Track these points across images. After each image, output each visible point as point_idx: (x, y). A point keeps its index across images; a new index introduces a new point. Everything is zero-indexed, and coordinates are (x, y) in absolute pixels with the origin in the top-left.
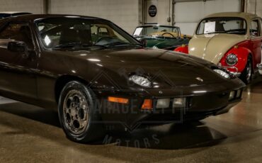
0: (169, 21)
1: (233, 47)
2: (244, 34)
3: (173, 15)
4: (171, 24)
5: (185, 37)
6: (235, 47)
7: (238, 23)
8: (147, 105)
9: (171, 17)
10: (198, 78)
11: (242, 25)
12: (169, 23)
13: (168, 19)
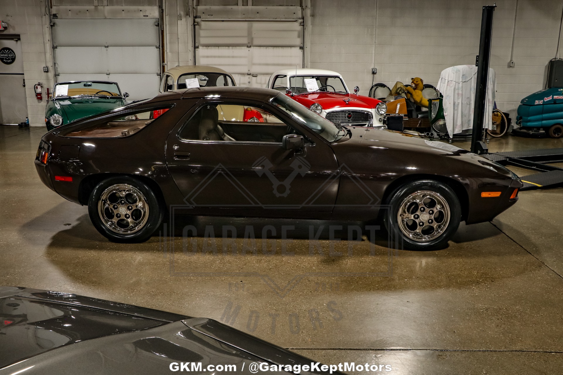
3: (54, 64)
9: (50, 65)
12: (46, 73)
13: (45, 69)
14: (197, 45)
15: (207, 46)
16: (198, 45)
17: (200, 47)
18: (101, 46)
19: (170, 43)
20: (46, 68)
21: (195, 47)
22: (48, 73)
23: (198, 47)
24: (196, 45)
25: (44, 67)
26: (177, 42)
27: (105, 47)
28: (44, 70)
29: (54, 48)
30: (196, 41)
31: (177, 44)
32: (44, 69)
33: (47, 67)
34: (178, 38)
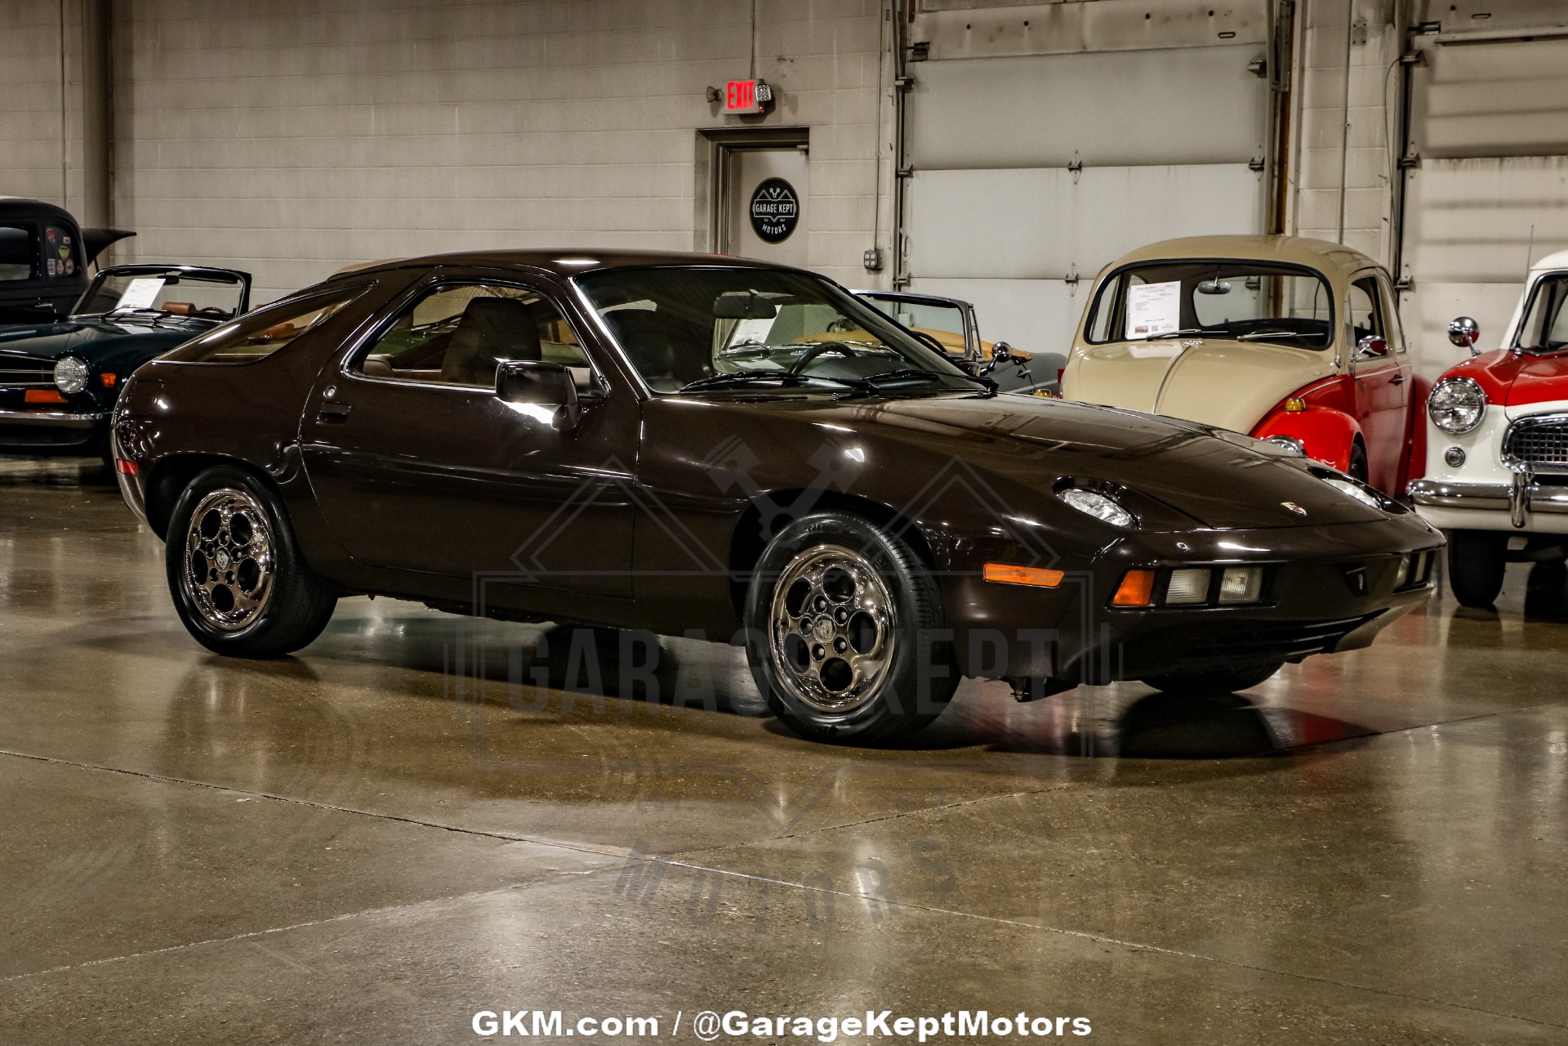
0: (877, 269)
1: (1281, 406)
2: (1321, 343)
3: (899, 240)
4: (885, 283)
5: (1003, 354)
6: (1293, 405)
7: (1251, 286)
8: (1131, 592)
9: (887, 244)
10: (1287, 505)
11: (1275, 297)
12: (872, 276)
13: (870, 260)
14: (1412, 151)
15: (1456, 155)
16: (1415, 155)
17: (1427, 163)
18: (1057, 166)
19: (1314, 147)
20: (873, 256)
21: (1405, 164)
22: (880, 276)
23: (1415, 163)
24: (1409, 154)
25: (866, 253)
26: (1340, 144)
27: (1071, 169)
28: (867, 263)
29: (902, 175)
30: (1412, 136)
31: (1340, 149)
32: (865, 260)
33: (877, 251)
34: (1346, 126)
